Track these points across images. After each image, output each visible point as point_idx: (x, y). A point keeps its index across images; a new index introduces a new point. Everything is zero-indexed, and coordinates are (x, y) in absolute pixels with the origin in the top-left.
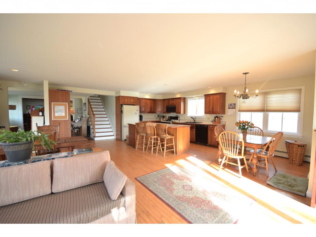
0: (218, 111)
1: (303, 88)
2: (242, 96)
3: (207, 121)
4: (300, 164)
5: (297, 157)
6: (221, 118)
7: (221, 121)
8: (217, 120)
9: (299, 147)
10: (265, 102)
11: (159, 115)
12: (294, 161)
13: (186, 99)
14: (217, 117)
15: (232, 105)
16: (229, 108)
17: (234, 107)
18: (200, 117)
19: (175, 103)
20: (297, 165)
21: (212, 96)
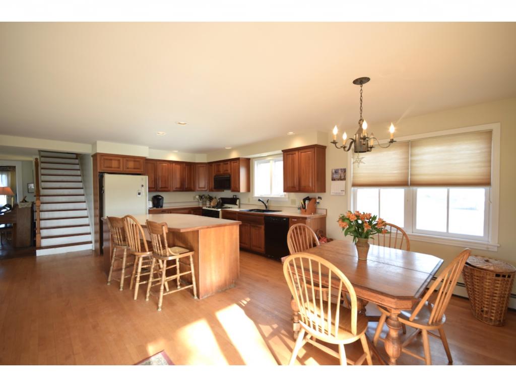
0: (309, 187)
1: (496, 128)
2: (353, 143)
3: (291, 207)
4: (500, 321)
5: (495, 305)
6: (318, 201)
7: (318, 206)
8: (308, 204)
9: (497, 278)
10: (408, 164)
11: (204, 195)
12: (487, 312)
13: (251, 161)
14: (308, 199)
15: (340, 172)
16: (333, 179)
17: (343, 177)
18: (277, 200)
19: (229, 169)
20: (494, 325)
21: (297, 153)
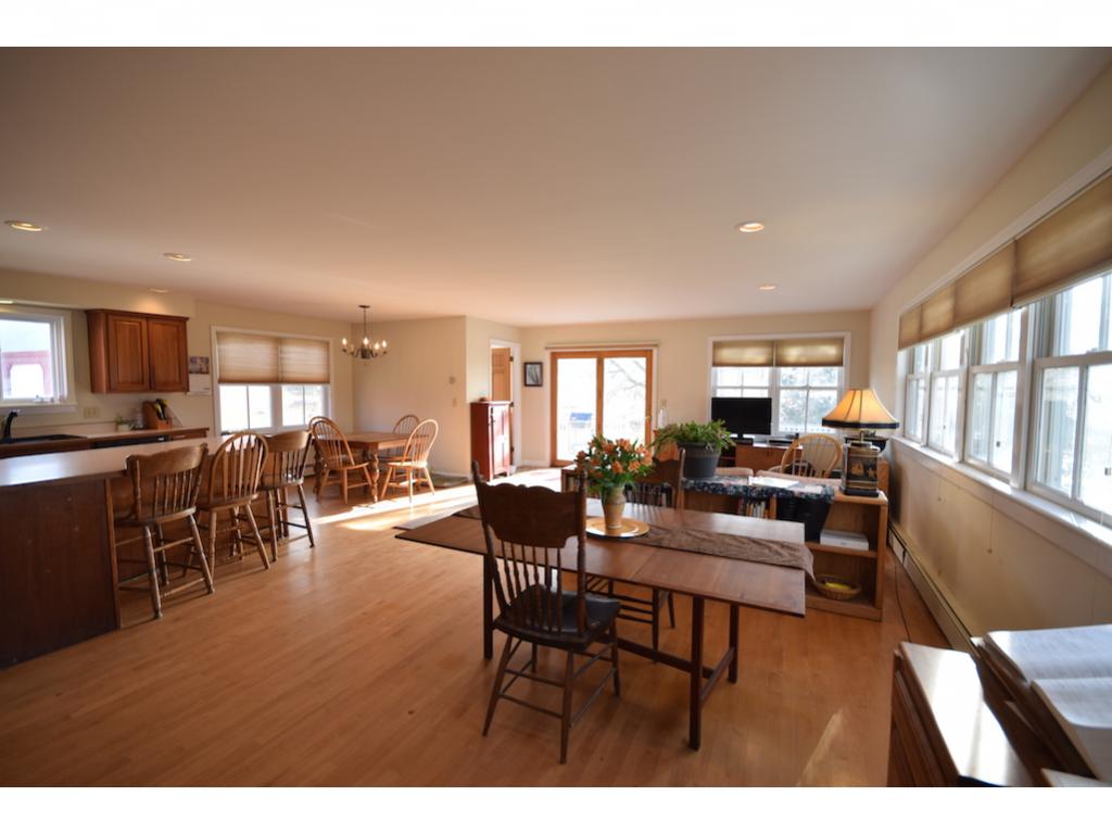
0: (175, 383)
3: (86, 424)
15: (198, 361)
16: (189, 372)
17: (204, 370)
21: (143, 322)
